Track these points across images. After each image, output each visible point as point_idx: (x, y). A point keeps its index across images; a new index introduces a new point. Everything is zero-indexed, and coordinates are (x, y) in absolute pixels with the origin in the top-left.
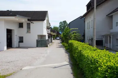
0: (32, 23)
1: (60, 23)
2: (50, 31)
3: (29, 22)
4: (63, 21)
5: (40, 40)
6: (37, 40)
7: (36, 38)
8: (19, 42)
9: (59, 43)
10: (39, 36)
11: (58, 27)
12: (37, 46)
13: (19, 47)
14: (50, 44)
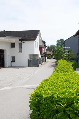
0: (23, 42)
1: (57, 41)
2: (46, 50)
3: (20, 42)
4: (60, 40)
5: (32, 59)
6: (28, 60)
7: (28, 58)
8: (12, 62)
9: (53, 62)
10: (30, 55)
11: (55, 45)
12: (29, 66)
13: (11, 67)
14: (42, 63)
